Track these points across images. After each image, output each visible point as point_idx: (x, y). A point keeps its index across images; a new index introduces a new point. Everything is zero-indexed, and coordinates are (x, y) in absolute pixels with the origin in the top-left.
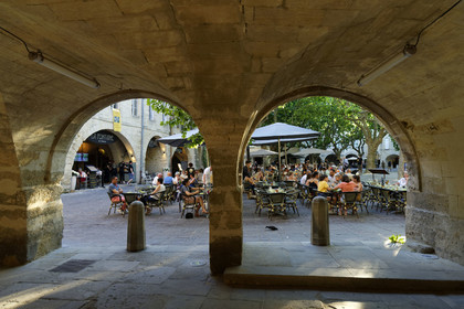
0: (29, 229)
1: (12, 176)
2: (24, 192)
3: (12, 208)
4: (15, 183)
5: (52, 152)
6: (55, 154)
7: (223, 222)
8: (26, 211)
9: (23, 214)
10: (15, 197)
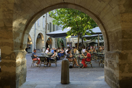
0: (17, 72)
1: (8, 44)
2: (14, 53)
3: (8, 61)
4: (11, 48)
5: (24, 33)
6: (25, 34)
7: (126, 69)
8: (15, 63)
9: (14, 64)
10: (10, 55)
